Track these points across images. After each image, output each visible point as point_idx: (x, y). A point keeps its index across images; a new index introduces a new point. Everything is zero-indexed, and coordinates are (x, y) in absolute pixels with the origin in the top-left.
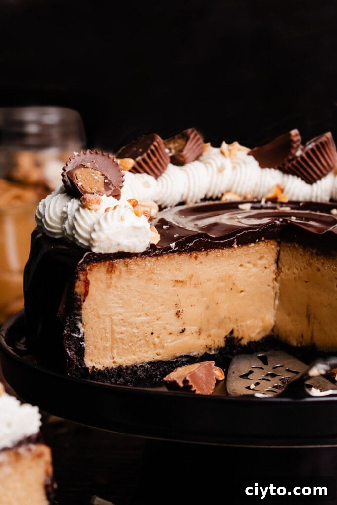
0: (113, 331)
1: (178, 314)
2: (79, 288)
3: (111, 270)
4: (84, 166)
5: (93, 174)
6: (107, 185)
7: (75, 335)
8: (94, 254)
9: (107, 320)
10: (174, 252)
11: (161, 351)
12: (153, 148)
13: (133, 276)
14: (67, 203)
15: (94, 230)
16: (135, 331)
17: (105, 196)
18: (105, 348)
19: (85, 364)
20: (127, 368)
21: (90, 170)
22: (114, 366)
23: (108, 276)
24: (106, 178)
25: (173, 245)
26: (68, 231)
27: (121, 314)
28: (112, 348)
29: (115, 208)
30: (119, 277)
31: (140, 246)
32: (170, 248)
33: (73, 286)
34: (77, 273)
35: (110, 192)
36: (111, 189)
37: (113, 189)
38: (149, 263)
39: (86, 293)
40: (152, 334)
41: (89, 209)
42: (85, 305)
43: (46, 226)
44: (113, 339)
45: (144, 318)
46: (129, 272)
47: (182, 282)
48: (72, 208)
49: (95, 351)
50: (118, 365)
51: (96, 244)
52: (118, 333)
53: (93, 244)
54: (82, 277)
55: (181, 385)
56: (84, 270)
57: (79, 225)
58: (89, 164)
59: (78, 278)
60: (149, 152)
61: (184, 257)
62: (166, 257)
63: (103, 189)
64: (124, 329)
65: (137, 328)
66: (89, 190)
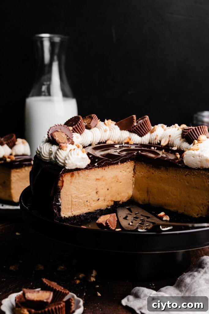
0: (72, 201)
1: (97, 193)
2: (60, 184)
3: (72, 175)
4: (57, 131)
5: (62, 135)
6: (68, 139)
7: (57, 204)
8: (66, 169)
9: (70, 197)
10: (96, 167)
11: (90, 208)
12: (79, 122)
13: (81, 178)
14: (51, 147)
15: (66, 159)
16: (81, 200)
17: (68, 144)
18: (69, 208)
19: (61, 216)
20: (77, 216)
21: (60, 133)
22: (72, 215)
23: (71, 178)
24: (67, 136)
25: (96, 164)
26: (53, 159)
27: (75, 194)
28: (71, 208)
29: (74, 149)
30: (75, 178)
31: (84, 165)
32: (95, 166)
33: (57, 183)
34: (59, 178)
35: (70, 142)
36: (70, 141)
37: (71, 141)
38: (87, 172)
39: (62, 186)
40: (87, 201)
41: (63, 150)
42: (62, 191)
43: (42, 157)
44: (72, 204)
45: (84, 195)
46: (79, 176)
47: (99, 179)
48: (54, 149)
49: (65, 210)
50: (74, 215)
51: (67, 165)
52: (74, 202)
53: (66, 165)
54: (61, 179)
55: (105, 225)
56: (62, 176)
57: (59, 157)
58: (59, 130)
59: (60, 180)
60: (78, 124)
61: (100, 169)
62: (93, 169)
63: (67, 141)
64: (76, 200)
65: (81, 199)
66: (61, 141)
